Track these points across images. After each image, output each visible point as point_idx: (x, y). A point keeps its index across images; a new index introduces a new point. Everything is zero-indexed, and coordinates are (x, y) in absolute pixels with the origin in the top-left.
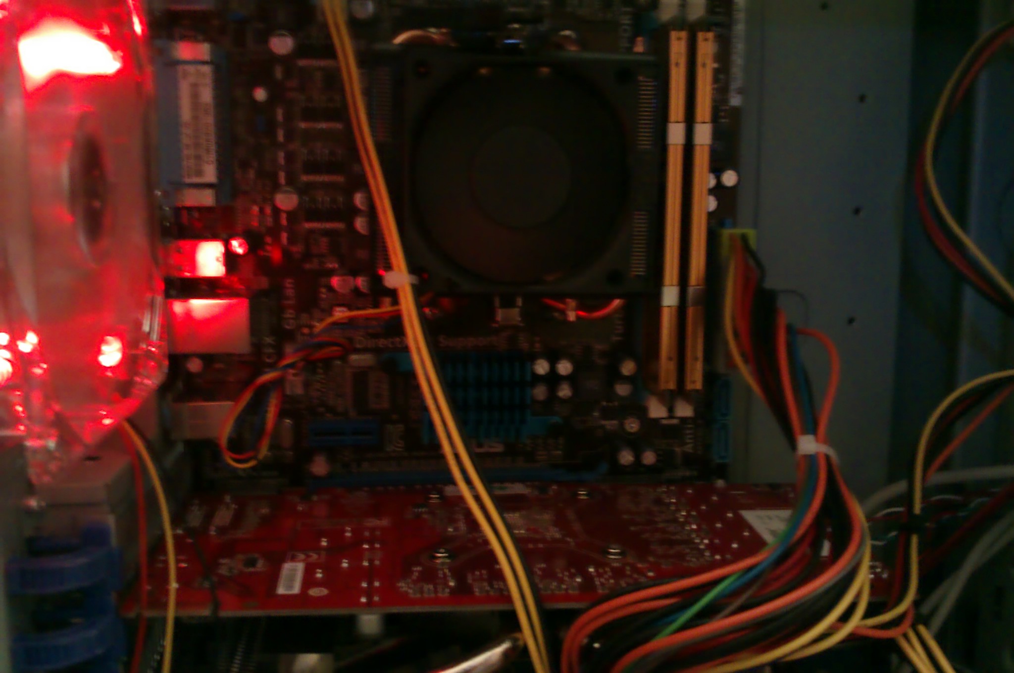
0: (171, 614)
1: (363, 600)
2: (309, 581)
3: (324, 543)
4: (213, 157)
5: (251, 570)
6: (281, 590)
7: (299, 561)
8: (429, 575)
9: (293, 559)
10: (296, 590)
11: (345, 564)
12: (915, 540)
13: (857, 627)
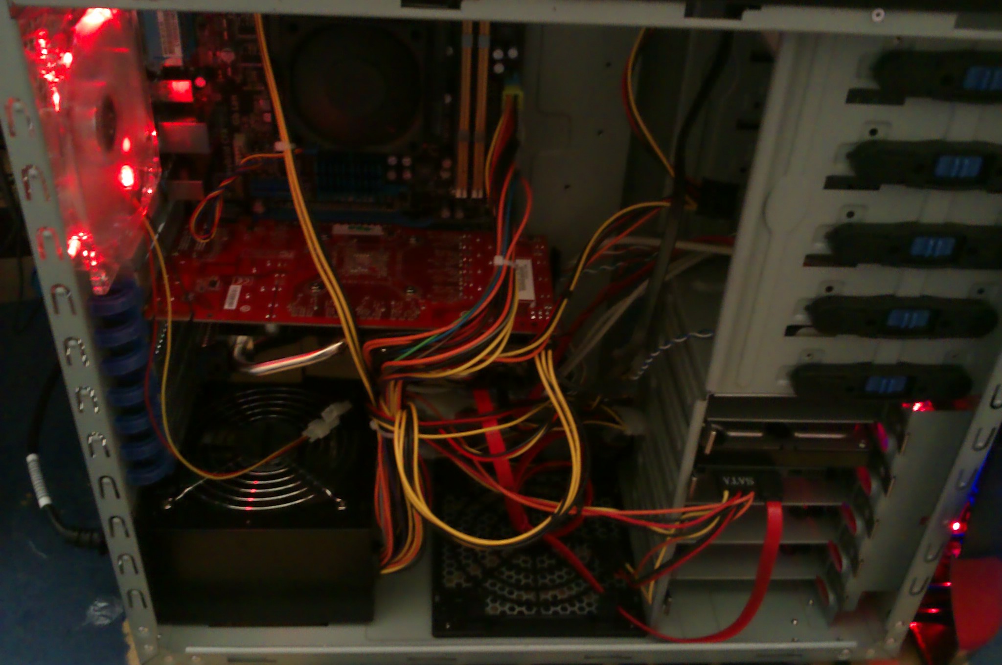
0: (170, 319)
1: (267, 316)
2: (242, 301)
3: (254, 271)
4: (179, 42)
5: (213, 289)
6: (226, 307)
7: (239, 284)
8: (305, 302)
9: (236, 283)
10: (234, 307)
11: (263, 290)
12: (565, 302)
13: (498, 358)
